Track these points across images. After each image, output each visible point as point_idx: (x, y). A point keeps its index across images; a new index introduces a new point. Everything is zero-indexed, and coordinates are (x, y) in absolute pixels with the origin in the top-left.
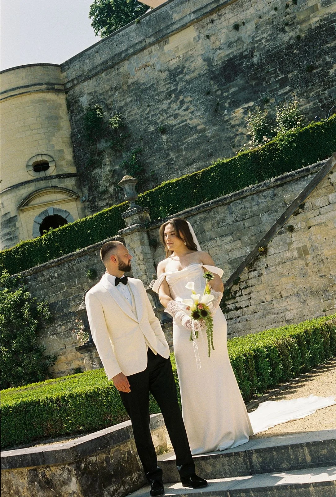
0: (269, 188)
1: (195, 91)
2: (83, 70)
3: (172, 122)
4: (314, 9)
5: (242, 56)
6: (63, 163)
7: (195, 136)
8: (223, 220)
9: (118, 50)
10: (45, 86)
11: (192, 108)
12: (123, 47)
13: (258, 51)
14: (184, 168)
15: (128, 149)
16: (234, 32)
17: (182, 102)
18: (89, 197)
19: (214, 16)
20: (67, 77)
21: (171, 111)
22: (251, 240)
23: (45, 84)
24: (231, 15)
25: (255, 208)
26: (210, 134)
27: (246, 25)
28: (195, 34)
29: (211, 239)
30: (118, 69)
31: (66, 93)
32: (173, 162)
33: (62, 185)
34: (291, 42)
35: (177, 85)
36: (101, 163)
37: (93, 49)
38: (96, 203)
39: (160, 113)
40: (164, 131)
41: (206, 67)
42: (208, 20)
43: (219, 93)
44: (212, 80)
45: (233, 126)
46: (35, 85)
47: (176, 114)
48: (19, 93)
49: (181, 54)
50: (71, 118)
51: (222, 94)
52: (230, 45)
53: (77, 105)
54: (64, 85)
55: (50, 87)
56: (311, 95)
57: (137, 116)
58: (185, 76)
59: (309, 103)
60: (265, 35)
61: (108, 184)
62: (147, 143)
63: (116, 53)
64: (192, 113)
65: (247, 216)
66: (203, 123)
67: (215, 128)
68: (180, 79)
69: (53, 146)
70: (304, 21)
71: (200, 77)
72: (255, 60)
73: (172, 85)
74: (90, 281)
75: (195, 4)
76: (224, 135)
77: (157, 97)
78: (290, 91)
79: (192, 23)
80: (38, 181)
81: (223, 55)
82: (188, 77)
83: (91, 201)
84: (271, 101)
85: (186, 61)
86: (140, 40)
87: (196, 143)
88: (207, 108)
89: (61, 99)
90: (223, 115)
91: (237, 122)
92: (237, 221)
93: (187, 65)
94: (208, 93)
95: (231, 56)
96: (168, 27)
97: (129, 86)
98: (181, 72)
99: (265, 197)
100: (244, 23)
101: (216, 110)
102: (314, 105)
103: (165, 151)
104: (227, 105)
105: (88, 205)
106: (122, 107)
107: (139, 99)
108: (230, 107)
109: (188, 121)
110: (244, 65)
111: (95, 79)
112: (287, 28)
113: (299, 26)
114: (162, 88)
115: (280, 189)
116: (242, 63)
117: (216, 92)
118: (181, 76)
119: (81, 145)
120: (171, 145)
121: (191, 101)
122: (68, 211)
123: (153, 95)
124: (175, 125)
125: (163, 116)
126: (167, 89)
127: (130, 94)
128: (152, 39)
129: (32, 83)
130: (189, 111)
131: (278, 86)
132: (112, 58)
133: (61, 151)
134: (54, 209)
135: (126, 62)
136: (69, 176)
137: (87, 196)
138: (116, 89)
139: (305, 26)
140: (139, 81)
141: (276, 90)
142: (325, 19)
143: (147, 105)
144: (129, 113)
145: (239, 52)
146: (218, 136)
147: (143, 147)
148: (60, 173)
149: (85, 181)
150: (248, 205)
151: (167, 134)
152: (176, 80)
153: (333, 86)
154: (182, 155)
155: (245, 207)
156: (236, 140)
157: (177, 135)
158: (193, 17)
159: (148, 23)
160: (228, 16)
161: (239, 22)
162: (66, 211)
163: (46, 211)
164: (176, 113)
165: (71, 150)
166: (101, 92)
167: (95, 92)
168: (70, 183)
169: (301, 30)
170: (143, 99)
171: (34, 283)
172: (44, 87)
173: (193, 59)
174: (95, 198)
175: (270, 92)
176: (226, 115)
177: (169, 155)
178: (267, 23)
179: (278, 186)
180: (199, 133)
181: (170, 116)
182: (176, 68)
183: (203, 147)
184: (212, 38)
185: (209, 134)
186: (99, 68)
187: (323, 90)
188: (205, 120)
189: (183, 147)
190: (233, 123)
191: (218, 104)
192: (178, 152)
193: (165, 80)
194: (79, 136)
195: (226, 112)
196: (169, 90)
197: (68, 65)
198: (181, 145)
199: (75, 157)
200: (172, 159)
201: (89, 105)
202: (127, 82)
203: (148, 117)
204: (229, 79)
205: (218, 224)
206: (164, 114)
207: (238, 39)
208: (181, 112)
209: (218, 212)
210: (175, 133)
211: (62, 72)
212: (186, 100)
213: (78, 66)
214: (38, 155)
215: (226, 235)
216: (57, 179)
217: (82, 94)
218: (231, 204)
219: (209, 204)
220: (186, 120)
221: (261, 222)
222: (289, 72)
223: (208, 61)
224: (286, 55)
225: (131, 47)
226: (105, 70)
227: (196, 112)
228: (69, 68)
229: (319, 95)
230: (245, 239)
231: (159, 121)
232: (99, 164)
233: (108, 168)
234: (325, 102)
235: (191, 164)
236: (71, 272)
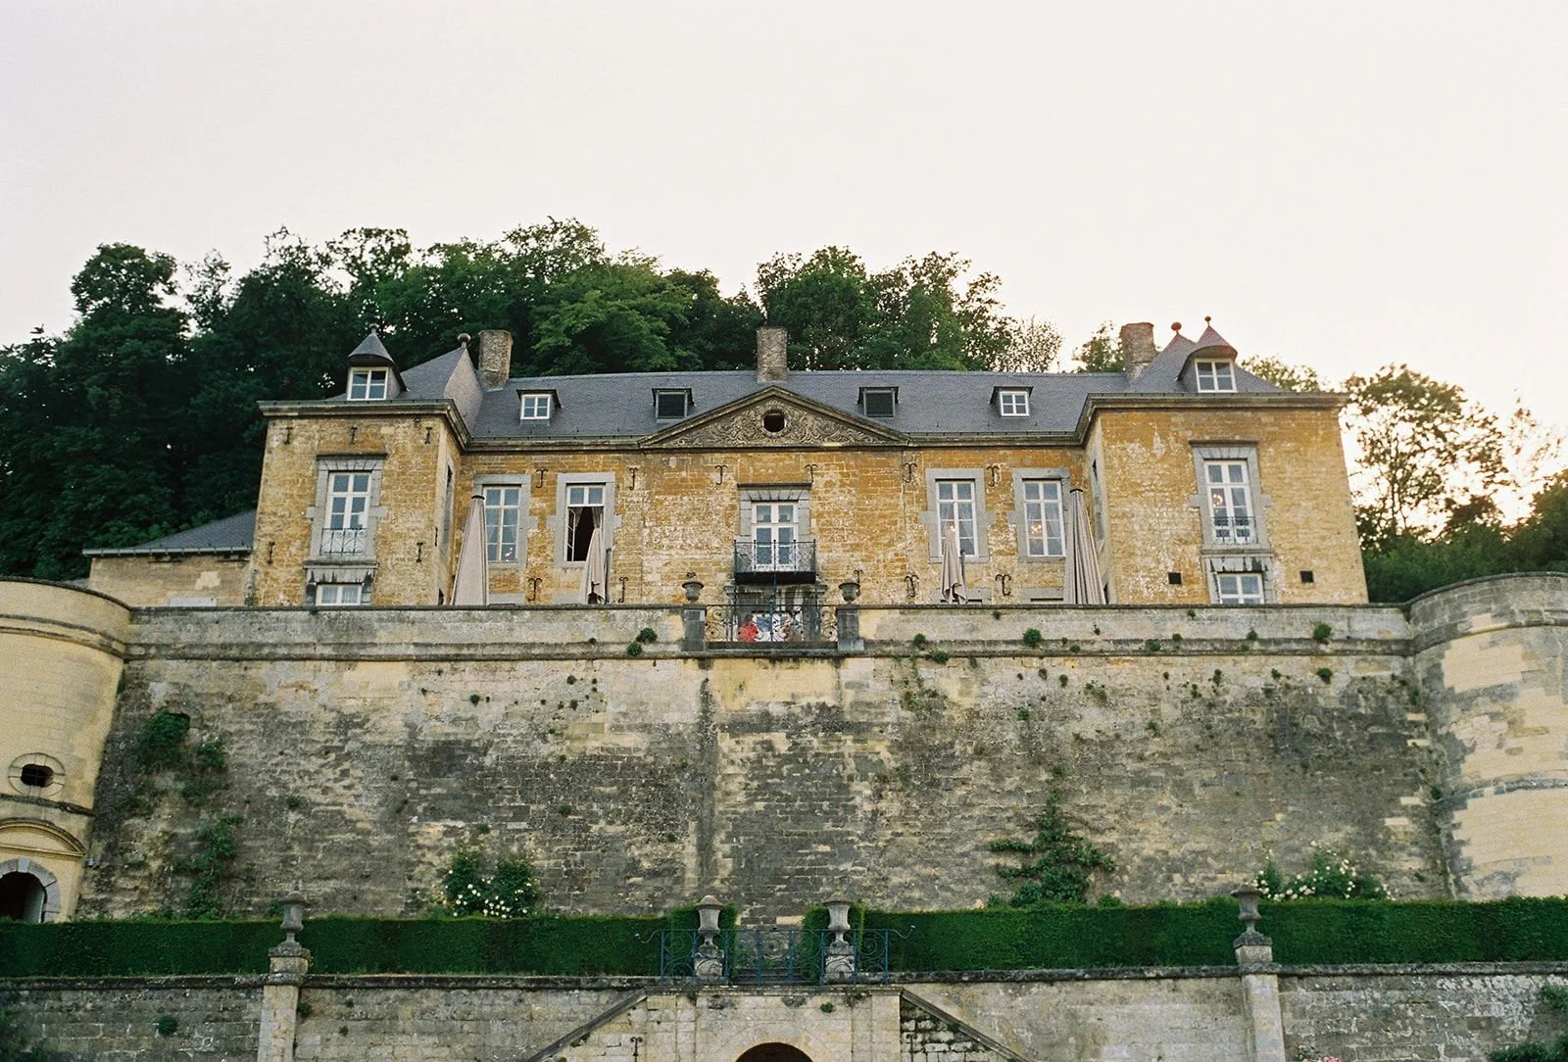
0: (516, 988)
1: (374, 766)
2: (177, 639)
3: (315, 796)
4: (597, 728)
5: (468, 746)
6: (77, 783)
7: (350, 836)
8: (432, 1011)
9: (259, 638)
10: (99, 637)
11: (359, 789)
12: (271, 637)
13: (497, 749)
14: (311, 881)
15: (216, 807)
16: (468, 704)
17: (345, 773)
18: (101, 861)
19: (445, 666)
20: (138, 635)
21: (321, 779)
22: (466, 1053)
23: (101, 634)
24: (472, 677)
25: (486, 1009)
26: (377, 843)
27: (491, 702)
28: (406, 678)
29: (404, 1032)
30: (246, 669)
31: (126, 661)
32: (294, 863)
33: (62, 825)
34: (550, 760)
35: (346, 741)
36: (151, 811)
37: (211, 613)
38: (113, 879)
39: (298, 773)
40: (294, 804)
41: (405, 736)
42: (433, 666)
43: (414, 785)
44: (409, 761)
45: (419, 847)
46: (82, 628)
47: (327, 787)
48: (48, 630)
49: (370, 696)
50: (118, 709)
51: (418, 789)
52: (455, 721)
53: (140, 691)
54: (127, 645)
55: (106, 642)
56: (556, 849)
57: (254, 761)
58: (365, 733)
59: (549, 858)
60: (515, 732)
61: (151, 854)
62: (255, 812)
63: (253, 640)
64: (357, 797)
65: (471, 1017)
66: (370, 821)
67: (389, 837)
68: (355, 735)
69: (72, 748)
70: (578, 738)
71: (389, 746)
72: (488, 761)
73: (337, 739)
74: (157, 1035)
75: (421, 633)
76: (399, 855)
77: (302, 746)
78: (526, 830)
79: (407, 659)
80: (24, 802)
81: (439, 730)
82: (368, 738)
83: (103, 870)
84: (492, 833)
85: (374, 710)
86: (306, 640)
87: (347, 849)
88: (386, 800)
89: (114, 669)
90: (406, 822)
91: (428, 842)
92: (453, 1018)
93: (374, 718)
94: (394, 778)
95: (452, 738)
96: (363, 645)
97: (256, 704)
98: (360, 725)
99: (506, 999)
100: (488, 699)
101: (399, 811)
102: (555, 864)
103: (286, 839)
104: (420, 809)
105: (95, 876)
106: (231, 734)
107: (269, 735)
108: (424, 814)
109: (345, 807)
110: (468, 761)
111: (195, 663)
112: (550, 737)
113: (568, 743)
114: (318, 735)
115: (530, 994)
116: (466, 756)
117: (409, 781)
118: (358, 731)
119: (121, 763)
120: (302, 834)
121: (361, 778)
122: (56, 875)
123: (296, 740)
124: (319, 805)
125: (303, 781)
126: (326, 741)
127: (255, 720)
128: (328, 651)
129: (79, 622)
130: (353, 792)
131: (511, 815)
132: (243, 646)
133: (81, 760)
134: (31, 863)
135: (266, 665)
136: (78, 811)
137: (99, 857)
138: (230, 699)
139: (577, 746)
140: (278, 706)
141: (504, 819)
142: (607, 750)
143: (279, 750)
144: (240, 748)
145: (468, 737)
146: (389, 851)
147: (245, 816)
148: (67, 801)
149: (105, 830)
150: (476, 1001)
151: (300, 812)
152: (346, 734)
153: (590, 849)
154: (314, 858)
155: (471, 1003)
156: (417, 870)
157: (318, 822)
158: (412, 651)
159: (331, 622)
160: (467, 676)
161: (481, 693)
162: (51, 874)
163: (16, 861)
164: (328, 784)
165: (97, 765)
166: (199, 691)
167: (186, 685)
168: (77, 825)
169: (569, 749)
170: (276, 739)
171: (32, 1006)
172: (95, 638)
173: (386, 714)
174: (114, 868)
175: (496, 819)
176: (412, 824)
177: (290, 848)
178: (523, 717)
179: (529, 990)
180: (358, 834)
181: (315, 786)
182: (353, 716)
183: (358, 858)
184: (430, 696)
185: (374, 841)
186: (210, 650)
187: (576, 850)
188: (376, 817)
189: (322, 845)
190: (421, 841)
191: (406, 802)
192: (310, 850)
193: (327, 725)
194: (122, 746)
195: (415, 819)
196: (329, 744)
197: (149, 615)
198: (317, 841)
199: (99, 780)
200: (294, 858)
201: (167, 702)
202: (255, 697)
203: (275, 772)
204: (436, 772)
205: (423, 1013)
206: (306, 778)
207: (472, 718)
208: (338, 787)
209: (427, 997)
210: (315, 816)
211: (131, 620)
212: (352, 772)
213: (169, 626)
214: (41, 754)
215: (430, 1034)
216: (58, 811)
217: (157, 677)
218: (452, 992)
219: (421, 979)
220: (341, 804)
221: (488, 1031)
222: (533, 802)
223: (413, 729)
224: (537, 775)
225: (286, 645)
226: (221, 659)
227: (363, 799)
228: (149, 622)
229: (567, 854)
230: (458, 1048)
231: (292, 786)
232: (148, 813)
233: (162, 826)
234: (573, 867)
235: (327, 878)
236: (123, 1008)
